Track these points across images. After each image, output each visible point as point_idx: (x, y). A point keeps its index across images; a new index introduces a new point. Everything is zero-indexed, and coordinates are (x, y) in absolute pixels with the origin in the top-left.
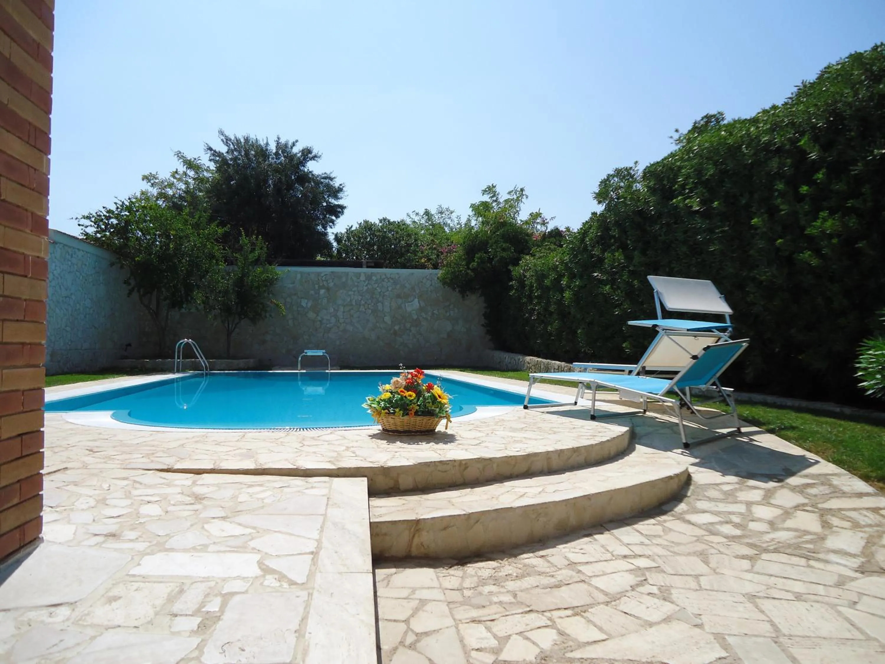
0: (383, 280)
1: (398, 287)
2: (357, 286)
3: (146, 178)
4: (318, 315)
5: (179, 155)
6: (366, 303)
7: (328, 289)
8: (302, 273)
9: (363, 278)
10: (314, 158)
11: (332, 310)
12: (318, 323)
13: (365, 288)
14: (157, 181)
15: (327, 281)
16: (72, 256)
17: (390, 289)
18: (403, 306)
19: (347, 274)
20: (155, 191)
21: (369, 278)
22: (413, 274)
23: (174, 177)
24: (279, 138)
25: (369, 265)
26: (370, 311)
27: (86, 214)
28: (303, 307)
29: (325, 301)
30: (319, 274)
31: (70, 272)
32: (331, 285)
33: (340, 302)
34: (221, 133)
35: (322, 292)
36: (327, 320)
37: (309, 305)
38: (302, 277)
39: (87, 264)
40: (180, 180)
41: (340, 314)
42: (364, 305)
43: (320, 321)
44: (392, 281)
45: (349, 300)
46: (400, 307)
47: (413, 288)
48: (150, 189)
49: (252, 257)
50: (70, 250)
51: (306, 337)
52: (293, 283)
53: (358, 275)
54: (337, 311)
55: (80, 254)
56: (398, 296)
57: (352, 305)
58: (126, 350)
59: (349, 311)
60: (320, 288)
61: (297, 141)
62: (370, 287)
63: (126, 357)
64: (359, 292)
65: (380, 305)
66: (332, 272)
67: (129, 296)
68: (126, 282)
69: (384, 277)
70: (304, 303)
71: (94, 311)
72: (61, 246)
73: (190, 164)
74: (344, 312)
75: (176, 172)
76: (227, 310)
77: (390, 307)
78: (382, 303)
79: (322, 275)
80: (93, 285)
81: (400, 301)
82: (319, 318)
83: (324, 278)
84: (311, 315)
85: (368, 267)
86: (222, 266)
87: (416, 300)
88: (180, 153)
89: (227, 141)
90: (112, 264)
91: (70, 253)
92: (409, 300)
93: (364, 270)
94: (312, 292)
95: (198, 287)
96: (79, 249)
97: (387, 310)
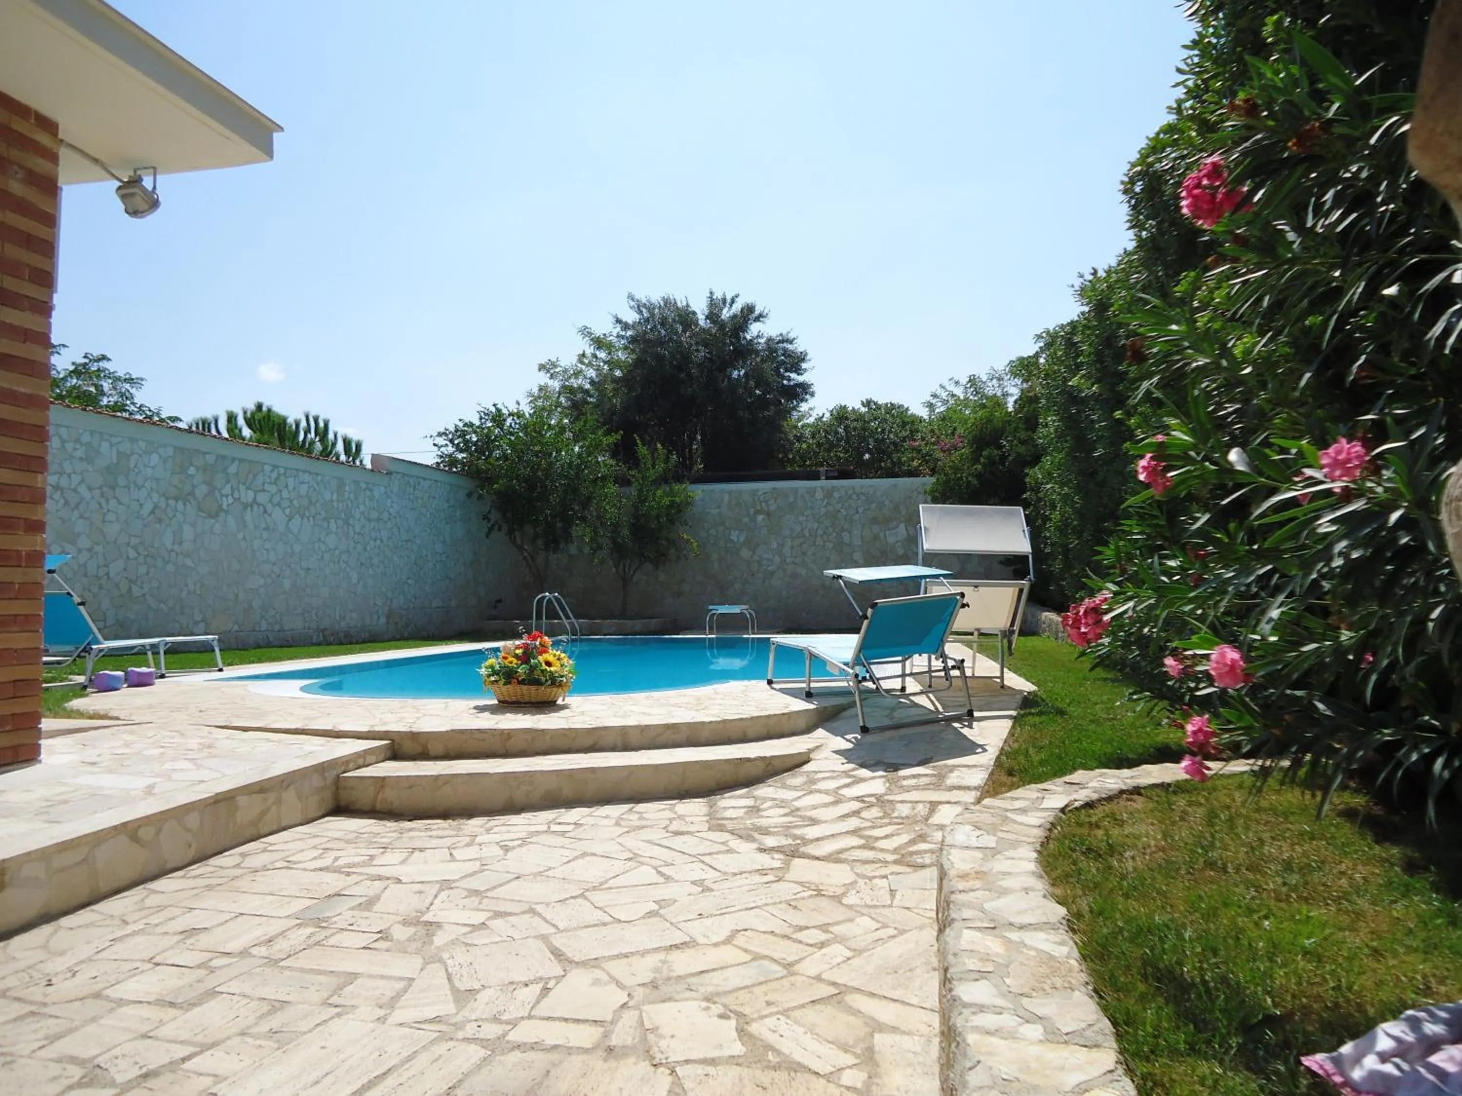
0: (850, 497)
1: (874, 506)
2: (812, 508)
3: (542, 367)
4: (754, 553)
5: (585, 332)
6: (825, 533)
7: (768, 514)
8: (730, 493)
9: (819, 495)
10: (758, 319)
11: (774, 545)
12: (756, 565)
13: (823, 511)
14: (557, 370)
15: (766, 502)
16: (414, 489)
17: (861, 510)
18: (882, 535)
19: (795, 491)
20: (556, 385)
21: (829, 494)
22: (895, 485)
23: (582, 363)
24: (711, 293)
25: (831, 474)
26: (831, 545)
27: (442, 430)
28: (732, 541)
29: (764, 531)
30: (754, 492)
31: (412, 509)
32: (773, 508)
33: (787, 532)
34: (631, 297)
35: (760, 518)
36: (768, 560)
37: (742, 539)
38: (730, 496)
39: (437, 496)
40: (590, 365)
41: (786, 550)
42: (822, 536)
43: (758, 562)
44: (863, 498)
45: (799, 529)
46: (876, 537)
47: (896, 508)
48: (550, 382)
49: (652, 474)
50: (411, 480)
51: (738, 586)
52: (719, 507)
53: (812, 492)
54: (783, 545)
55: (426, 484)
56: (874, 521)
57: (804, 536)
58: (495, 607)
59: (800, 545)
60: (758, 512)
61: (737, 296)
62: (830, 508)
63: (495, 618)
64: (813, 516)
65: (845, 535)
66: (774, 489)
67: (487, 537)
68: (486, 518)
69: (850, 492)
70: (734, 535)
71: (447, 557)
72: (399, 476)
73: (599, 343)
74: (792, 547)
75: (583, 355)
76: (619, 550)
77: (862, 537)
78: (850, 533)
79: (759, 493)
80: (447, 523)
81: (876, 529)
82: (756, 558)
83: (762, 498)
84: (745, 553)
85: (827, 478)
86: (612, 489)
87: (902, 525)
88: (586, 328)
89: (639, 307)
90: (469, 495)
91: (412, 484)
92: (891, 526)
93: (823, 483)
94: (746, 520)
95: (584, 519)
96: (424, 479)
97: (857, 542)
